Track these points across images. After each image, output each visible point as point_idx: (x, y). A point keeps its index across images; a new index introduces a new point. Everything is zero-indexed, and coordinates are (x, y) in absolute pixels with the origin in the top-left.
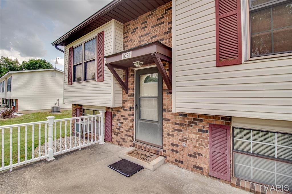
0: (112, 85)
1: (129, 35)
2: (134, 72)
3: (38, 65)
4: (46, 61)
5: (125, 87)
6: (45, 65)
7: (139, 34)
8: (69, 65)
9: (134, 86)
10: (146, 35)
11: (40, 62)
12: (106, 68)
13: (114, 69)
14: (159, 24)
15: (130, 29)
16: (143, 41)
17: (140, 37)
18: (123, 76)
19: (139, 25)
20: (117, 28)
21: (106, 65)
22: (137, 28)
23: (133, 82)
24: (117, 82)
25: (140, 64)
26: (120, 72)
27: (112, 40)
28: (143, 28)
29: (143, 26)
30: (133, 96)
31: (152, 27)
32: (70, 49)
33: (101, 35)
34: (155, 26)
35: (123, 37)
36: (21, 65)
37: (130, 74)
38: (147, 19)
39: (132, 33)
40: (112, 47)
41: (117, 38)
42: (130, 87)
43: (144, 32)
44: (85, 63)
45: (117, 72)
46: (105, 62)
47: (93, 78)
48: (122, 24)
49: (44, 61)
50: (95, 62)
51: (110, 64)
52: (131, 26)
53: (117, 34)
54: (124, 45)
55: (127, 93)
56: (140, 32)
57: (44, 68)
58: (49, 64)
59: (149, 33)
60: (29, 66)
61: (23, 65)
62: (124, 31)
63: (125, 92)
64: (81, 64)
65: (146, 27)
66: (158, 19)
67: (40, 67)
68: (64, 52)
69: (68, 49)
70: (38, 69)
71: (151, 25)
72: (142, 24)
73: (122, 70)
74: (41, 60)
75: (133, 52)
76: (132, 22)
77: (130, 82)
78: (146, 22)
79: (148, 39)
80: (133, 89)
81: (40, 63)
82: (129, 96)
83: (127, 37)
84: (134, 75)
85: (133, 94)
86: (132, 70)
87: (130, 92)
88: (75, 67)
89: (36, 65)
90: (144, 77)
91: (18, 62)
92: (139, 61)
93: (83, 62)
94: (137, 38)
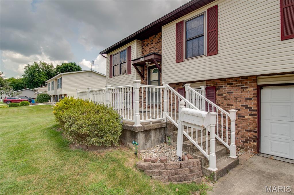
0: (135, 75)
1: (145, 47)
2: (147, 68)
3: (69, 68)
4: (76, 64)
5: (142, 76)
6: (76, 68)
7: (149, 47)
8: (110, 66)
9: (147, 76)
10: (153, 47)
11: (71, 65)
12: (132, 66)
13: (137, 66)
14: (158, 42)
15: (145, 44)
16: (151, 51)
17: (150, 49)
18: (142, 70)
19: (149, 42)
20: (138, 44)
21: (132, 64)
22: (149, 44)
23: (147, 73)
24: (138, 74)
25: (149, 63)
26: (140, 69)
27: (136, 51)
28: (151, 44)
29: (151, 43)
30: (147, 81)
31: (155, 44)
32: (111, 56)
33: (130, 48)
34: (157, 43)
35: (141, 49)
36: (55, 69)
37: (145, 69)
38: (153, 39)
39: (146, 46)
40: (135, 55)
41: (138, 49)
42: (145, 76)
43: (152, 46)
44: (120, 64)
45: (138, 68)
46: (132, 63)
47: (125, 72)
48: (141, 41)
49: (75, 64)
50: (126, 64)
51: (134, 64)
52: (145, 42)
53: (138, 47)
54: (142, 53)
55: (144, 80)
56: (150, 46)
57: (74, 71)
58: (78, 66)
59: (154, 47)
60: (62, 69)
61: (57, 69)
62: (142, 45)
63: (142, 79)
64: (118, 65)
65: (153, 43)
66: (158, 40)
67: (71, 70)
68: (106, 58)
69: (109, 56)
70: (70, 71)
71: (155, 43)
72: (151, 41)
73: (141, 67)
74: (72, 64)
75: (145, 58)
76: (146, 40)
77: (145, 73)
78: (153, 41)
79: (154, 49)
80: (147, 77)
81: (71, 67)
82: (144, 81)
83: (143, 48)
84: (147, 69)
85: (147, 80)
86: (146, 67)
87: (145, 79)
88: (114, 67)
89: (68, 68)
90: (152, 70)
91: (53, 67)
92: (148, 62)
93: (119, 63)
94: (148, 49)
